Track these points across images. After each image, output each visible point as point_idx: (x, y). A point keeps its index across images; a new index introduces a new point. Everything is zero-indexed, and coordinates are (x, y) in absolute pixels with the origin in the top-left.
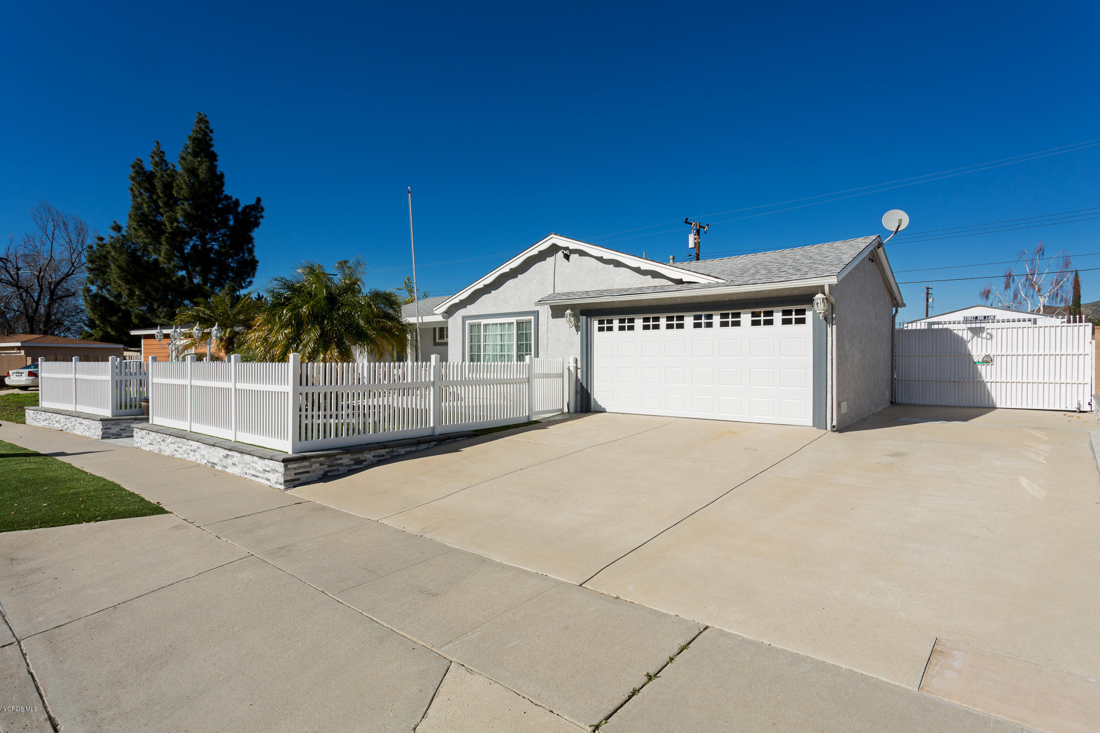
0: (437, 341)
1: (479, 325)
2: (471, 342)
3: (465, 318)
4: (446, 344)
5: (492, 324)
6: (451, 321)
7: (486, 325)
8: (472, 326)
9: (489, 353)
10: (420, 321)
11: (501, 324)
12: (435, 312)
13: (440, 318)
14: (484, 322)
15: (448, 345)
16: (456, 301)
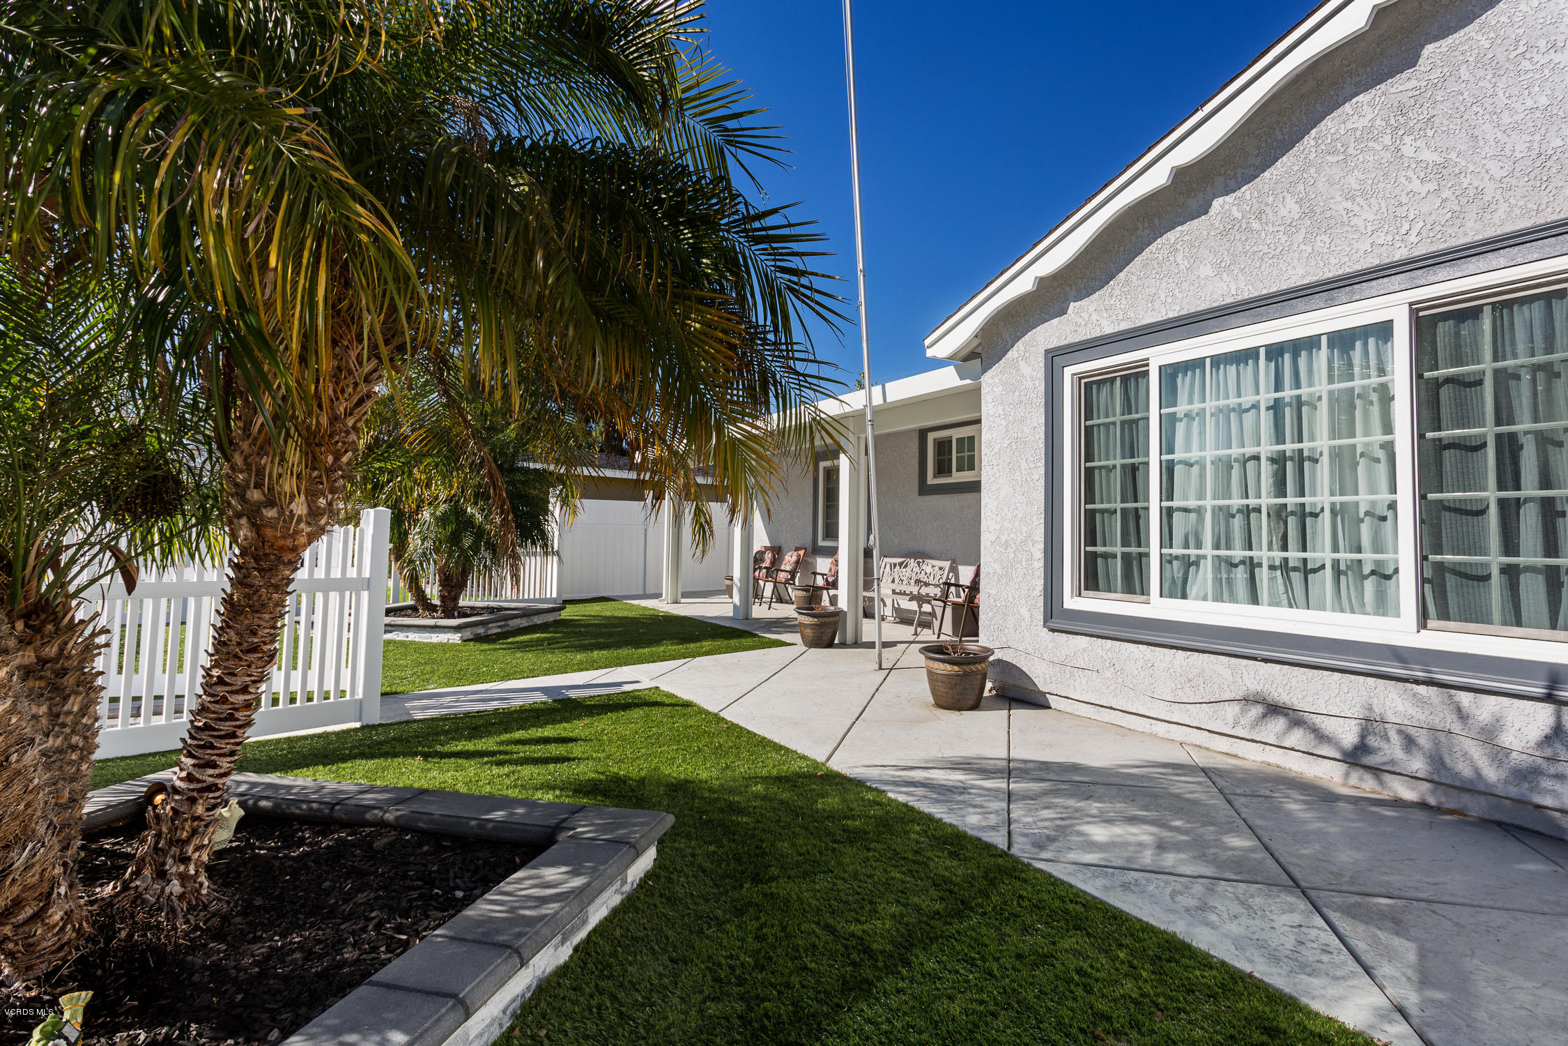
0: (931, 480)
1: (1134, 377)
2: (1089, 457)
3: (1055, 358)
4: (975, 487)
5: (1218, 361)
6: (992, 382)
7: (1171, 373)
8: (1090, 388)
9: (1192, 503)
10: (877, 400)
11: (1275, 352)
12: (930, 353)
13: (947, 379)
14: (1159, 356)
15: (979, 490)
16: (1023, 285)
